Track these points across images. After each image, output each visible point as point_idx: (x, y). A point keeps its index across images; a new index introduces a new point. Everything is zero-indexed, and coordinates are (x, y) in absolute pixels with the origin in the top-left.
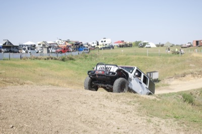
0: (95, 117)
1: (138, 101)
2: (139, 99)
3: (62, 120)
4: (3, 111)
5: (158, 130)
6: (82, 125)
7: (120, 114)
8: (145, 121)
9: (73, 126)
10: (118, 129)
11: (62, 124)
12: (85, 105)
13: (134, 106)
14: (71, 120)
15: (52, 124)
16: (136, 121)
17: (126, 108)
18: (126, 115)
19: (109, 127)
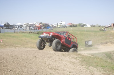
0: (57, 66)
1: (81, 57)
2: (82, 56)
3: (38, 67)
4: (5, 62)
5: (93, 74)
6: (50, 70)
7: (71, 64)
8: (85, 68)
9: (44, 71)
10: (70, 73)
11: (38, 70)
12: (51, 59)
13: (78, 60)
14: (43, 68)
15: (32, 70)
16: (80, 68)
17: (74, 61)
18: (74, 65)
19: (65, 72)
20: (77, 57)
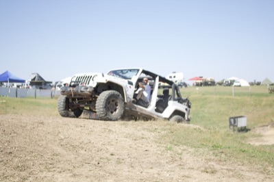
0: (86, 141)
1: (170, 129)
5: (176, 159)
6: (58, 148)
7: (129, 140)
8: (163, 149)
9: (41, 149)
10: (112, 155)
13: (158, 134)
14: (44, 143)
15: (8, 145)
17: (143, 134)
18: (138, 141)
19: (99, 153)
20: (160, 128)
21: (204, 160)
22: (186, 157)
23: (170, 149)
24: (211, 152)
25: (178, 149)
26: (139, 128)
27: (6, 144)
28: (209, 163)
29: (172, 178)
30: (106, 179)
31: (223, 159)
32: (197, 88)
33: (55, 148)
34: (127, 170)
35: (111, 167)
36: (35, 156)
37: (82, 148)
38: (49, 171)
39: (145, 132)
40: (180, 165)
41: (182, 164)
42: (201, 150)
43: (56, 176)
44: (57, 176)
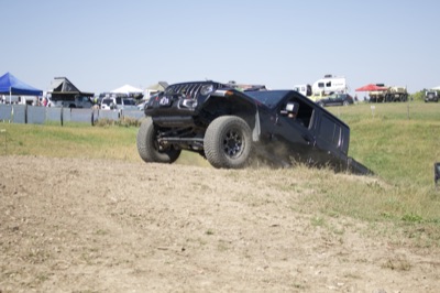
0: (160, 208)
1: (319, 186)
6: (106, 220)
7: (241, 206)
8: (307, 222)
9: (74, 221)
10: (209, 233)
11: (43, 216)
15: (12, 214)
17: (268, 195)
18: (258, 208)
19: (184, 229)
20: (300, 182)
21: (386, 245)
22: (351, 238)
23: (321, 223)
24: (401, 230)
25: (337, 223)
26: (260, 182)
27: (7, 213)
28: (397, 251)
29: (325, 280)
30: (197, 279)
31: (423, 244)
32: (373, 106)
33: (99, 219)
34: (238, 262)
35: (207, 257)
36: (62, 235)
37: (152, 220)
38: (90, 264)
39: (273, 192)
40: (341, 254)
41: (344, 252)
42: (381, 226)
43: (102, 273)
44: (105, 272)
